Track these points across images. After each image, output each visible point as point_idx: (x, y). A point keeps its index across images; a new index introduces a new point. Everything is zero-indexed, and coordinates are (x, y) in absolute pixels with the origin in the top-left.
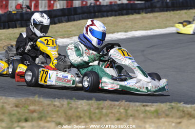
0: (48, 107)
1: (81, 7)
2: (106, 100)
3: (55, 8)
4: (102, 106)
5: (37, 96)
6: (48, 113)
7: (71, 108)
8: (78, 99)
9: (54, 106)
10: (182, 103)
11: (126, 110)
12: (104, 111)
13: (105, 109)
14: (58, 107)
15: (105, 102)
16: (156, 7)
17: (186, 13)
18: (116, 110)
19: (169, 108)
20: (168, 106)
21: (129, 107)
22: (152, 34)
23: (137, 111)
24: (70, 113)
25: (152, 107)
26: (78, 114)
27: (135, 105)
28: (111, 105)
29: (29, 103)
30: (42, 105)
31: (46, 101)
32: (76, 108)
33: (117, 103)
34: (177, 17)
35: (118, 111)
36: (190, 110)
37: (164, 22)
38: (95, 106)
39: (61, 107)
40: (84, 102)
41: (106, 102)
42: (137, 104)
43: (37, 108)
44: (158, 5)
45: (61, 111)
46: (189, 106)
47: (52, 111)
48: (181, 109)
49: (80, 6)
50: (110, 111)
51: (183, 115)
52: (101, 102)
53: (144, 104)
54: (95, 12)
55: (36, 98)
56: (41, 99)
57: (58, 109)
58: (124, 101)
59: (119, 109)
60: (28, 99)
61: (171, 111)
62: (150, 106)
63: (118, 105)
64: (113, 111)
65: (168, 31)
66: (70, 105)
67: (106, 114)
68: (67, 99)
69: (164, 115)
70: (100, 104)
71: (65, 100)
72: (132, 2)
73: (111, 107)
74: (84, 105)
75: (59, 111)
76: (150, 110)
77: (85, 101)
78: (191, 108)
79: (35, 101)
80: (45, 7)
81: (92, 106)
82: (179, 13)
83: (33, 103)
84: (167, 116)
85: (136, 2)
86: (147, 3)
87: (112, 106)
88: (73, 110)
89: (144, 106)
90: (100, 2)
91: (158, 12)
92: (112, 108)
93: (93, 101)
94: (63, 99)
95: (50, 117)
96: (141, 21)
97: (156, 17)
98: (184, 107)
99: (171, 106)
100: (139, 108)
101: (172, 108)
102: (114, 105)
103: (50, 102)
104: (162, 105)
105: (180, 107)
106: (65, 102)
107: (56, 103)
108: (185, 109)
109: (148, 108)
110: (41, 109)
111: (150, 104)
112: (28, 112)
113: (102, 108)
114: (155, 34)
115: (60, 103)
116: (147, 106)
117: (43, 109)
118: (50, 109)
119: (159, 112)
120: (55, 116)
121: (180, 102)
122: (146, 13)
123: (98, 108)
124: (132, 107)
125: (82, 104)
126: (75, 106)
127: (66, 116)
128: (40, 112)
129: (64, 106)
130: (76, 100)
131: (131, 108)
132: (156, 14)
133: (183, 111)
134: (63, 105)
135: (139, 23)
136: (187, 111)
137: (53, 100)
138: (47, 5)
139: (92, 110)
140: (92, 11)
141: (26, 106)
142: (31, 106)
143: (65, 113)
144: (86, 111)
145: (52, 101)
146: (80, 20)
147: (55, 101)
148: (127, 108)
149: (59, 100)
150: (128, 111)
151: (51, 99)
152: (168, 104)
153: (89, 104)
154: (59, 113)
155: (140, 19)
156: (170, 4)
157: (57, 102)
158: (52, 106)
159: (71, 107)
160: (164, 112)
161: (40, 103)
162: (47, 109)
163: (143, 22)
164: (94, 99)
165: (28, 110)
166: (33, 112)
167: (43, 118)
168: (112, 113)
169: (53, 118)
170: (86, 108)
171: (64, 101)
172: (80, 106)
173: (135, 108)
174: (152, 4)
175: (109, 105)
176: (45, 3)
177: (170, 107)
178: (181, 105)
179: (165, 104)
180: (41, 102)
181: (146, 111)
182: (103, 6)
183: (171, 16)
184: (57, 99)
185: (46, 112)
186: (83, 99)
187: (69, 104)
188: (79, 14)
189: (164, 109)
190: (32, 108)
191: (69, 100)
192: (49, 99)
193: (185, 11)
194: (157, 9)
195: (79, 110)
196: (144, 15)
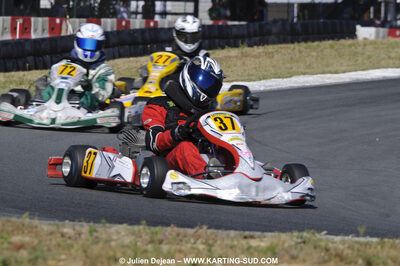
0: (49, 237)
1: (118, 32)
2: (168, 225)
3: (63, 34)
4: (159, 237)
5: (27, 214)
6: (49, 250)
7: (97, 240)
8: (110, 222)
9: (63, 235)
10: (325, 232)
11: (211, 246)
12: (165, 248)
13: (167, 244)
14: (70, 238)
15: (165, 228)
16: (269, 33)
17: (332, 47)
18: (189, 246)
19: (297, 243)
20: (295, 239)
21: (215, 241)
22: (262, 89)
23: (232, 247)
24: (96, 250)
25: (262, 241)
26: (111, 253)
27: (228, 236)
28: (178, 235)
29: (10, 229)
30: (36, 232)
31: (45, 226)
32: (108, 241)
33: (190, 231)
34: (314, 54)
35: (192, 248)
36: (341, 247)
37: (288, 65)
38: (146, 237)
39: (76, 239)
40: (123, 228)
41: (169, 229)
42: (232, 233)
43: (27, 239)
44: (275, 30)
45: (76, 247)
46: (338, 239)
47: (59, 245)
48: (323, 244)
49: (115, 29)
50: (178, 247)
51: (326, 258)
52: (158, 229)
53: (247, 233)
54: (145, 43)
55: (26, 219)
56: (36, 222)
57: (69, 242)
58: (205, 227)
59: (195, 243)
60: (9, 221)
61: (302, 249)
62: (259, 237)
63: (193, 236)
64: (183, 248)
65: (295, 82)
66: (95, 234)
67: (169, 253)
68: (89, 222)
69: (287, 257)
70: (156, 233)
71: (84, 224)
72: (220, 23)
73: (179, 239)
74: (123, 233)
75: (72, 246)
76: (258, 246)
77: (125, 225)
78: (343, 242)
79: (23, 225)
80: (43, 30)
81: (141, 237)
82: (318, 46)
83: (20, 229)
84: (294, 258)
85: (230, 23)
86: (251, 25)
87: (180, 237)
88: (101, 245)
89: (245, 237)
90: (156, 23)
91: (274, 43)
92: (181, 241)
93: (141, 227)
94: (80, 221)
95: (54, 259)
96: (239, 63)
97: (270, 55)
98: (328, 240)
99: (302, 237)
100: (235, 243)
101: (304, 242)
102: (185, 236)
103: (53, 228)
104: (284, 236)
105: (321, 240)
106: (85, 227)
107: (65, 230)
108: (330, 245)
109: (254, 243)
110: (36, 242)
111: (259, 233)
112: (7, 249)
113: (161, 242)
114: (268, 88)
115: (74, 229)
116: (252, 237)
117: (40, 242)
118: (54, 242)
119: (277, 250)
120: (63, 257)
121: (319, 230)
122: (250, 46)
123: (152, 242)
124: (223, 239)
125: (118, 233)
126: (104, 236)
127: (87, 257)
128: (34, 249)
129: (83, 236)
130: (108, 225)
131: (219, 242)
132: (271, 48)
133: (327, 250)
134: (80, 234)
135: (235, 66)
136: (335, 249)
137: (61, 223)
138: (47, 27)
139: (139, 244)
140: (140, 39)
141: (5, 235)
142: (13, 235)
143: (85, 251)
144: (128, 247)
145: (58, 226)
146: (114, 58)
147: (64, 226)
148: (211, 242)
149: (72, 223)
150: (213, 248)
151: (57, 222)
152: (296, 234)
153: (133, 233)
154: (73, 251)
155: (236, 57)
156: (299, 27)
157: (68, 228)
158: (59, 235)
159: (97, 238)
160: (287, 251)
161: (32, 229)
162: (48, 242)
163: (244, 63)
164: (144, 222)
165: (9, 243)
166: (20, 247)
167: (40, 260)
168: (180, 251)
169: (60, 261)
170: (127, 240)
171: (82, 226)
172: (115, 237)
173: (228, 242)
174: (261, 27)
175: (174, 234)
176: (43, 23)
177: (299, 240)
178: (323, 236)
179: (289, 234)
180: (36, 227)
181: (249, 248)
182: (162, 29)
183: (300, 52)
184: (67, 221)
185: (45, 248)
186: (121, 223)
187: (92, 232)
188: (114, 46)
189: (286, 245)
190: (17, 239)
191: (92, 224)
192: (52, 222)
193: (331, 42)
194: (272, 38)
195: (113, 244)
196: (247, 49)
